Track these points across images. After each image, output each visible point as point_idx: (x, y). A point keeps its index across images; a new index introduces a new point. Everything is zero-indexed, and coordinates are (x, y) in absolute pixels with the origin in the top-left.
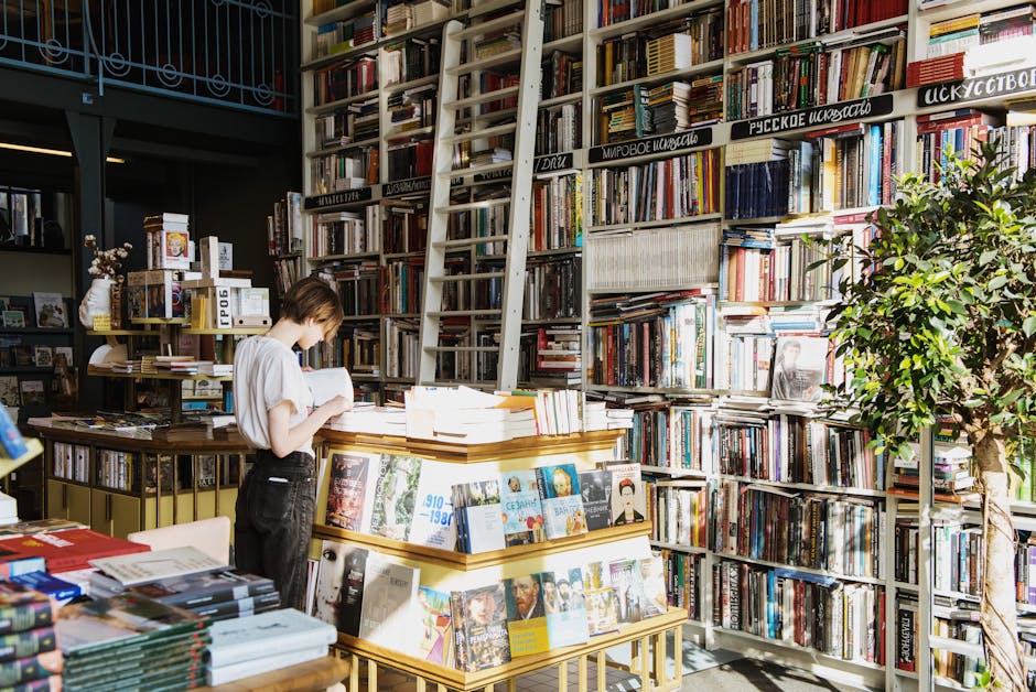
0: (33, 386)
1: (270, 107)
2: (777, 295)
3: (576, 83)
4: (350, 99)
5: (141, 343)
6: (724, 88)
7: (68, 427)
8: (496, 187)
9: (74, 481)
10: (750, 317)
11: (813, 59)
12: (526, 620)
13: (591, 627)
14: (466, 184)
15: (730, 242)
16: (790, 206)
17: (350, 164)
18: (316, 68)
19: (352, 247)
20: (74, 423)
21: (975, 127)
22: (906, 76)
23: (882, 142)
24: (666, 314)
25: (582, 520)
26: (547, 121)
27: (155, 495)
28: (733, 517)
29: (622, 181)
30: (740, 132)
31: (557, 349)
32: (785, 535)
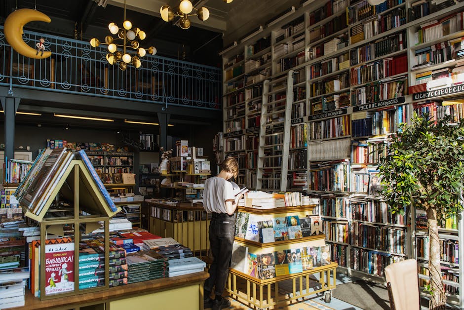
0: (150, 190)
1: (215, 108)
2: (370, 161)
3: (304, 96)
4: (237, 104)
5: (175, 178)
6: (350, 96)
7: (155, 202)
8: (280, 129)
9: (156, 218)
10: (361, 168)
11: (378, 86)
12: (281, 265)
13: (303, 268)
14: (271, 128)
15: (354, 144)
16: (373, 133)
17: (237, 123)
18: (227, 96)
19: (237, 148)
20: (156, 201)
21: (432, 106)
22: (409, 91)
23: (402, 111)
24: (334, 168)
25: (301, 234)
26: (295, 108)
27: (177, 222)
28: (357, 234)
29: (319, 126)
30: (356, 110)
31: (299, 179)
32: (374, 240)
